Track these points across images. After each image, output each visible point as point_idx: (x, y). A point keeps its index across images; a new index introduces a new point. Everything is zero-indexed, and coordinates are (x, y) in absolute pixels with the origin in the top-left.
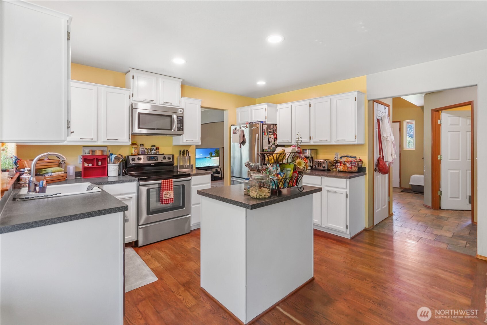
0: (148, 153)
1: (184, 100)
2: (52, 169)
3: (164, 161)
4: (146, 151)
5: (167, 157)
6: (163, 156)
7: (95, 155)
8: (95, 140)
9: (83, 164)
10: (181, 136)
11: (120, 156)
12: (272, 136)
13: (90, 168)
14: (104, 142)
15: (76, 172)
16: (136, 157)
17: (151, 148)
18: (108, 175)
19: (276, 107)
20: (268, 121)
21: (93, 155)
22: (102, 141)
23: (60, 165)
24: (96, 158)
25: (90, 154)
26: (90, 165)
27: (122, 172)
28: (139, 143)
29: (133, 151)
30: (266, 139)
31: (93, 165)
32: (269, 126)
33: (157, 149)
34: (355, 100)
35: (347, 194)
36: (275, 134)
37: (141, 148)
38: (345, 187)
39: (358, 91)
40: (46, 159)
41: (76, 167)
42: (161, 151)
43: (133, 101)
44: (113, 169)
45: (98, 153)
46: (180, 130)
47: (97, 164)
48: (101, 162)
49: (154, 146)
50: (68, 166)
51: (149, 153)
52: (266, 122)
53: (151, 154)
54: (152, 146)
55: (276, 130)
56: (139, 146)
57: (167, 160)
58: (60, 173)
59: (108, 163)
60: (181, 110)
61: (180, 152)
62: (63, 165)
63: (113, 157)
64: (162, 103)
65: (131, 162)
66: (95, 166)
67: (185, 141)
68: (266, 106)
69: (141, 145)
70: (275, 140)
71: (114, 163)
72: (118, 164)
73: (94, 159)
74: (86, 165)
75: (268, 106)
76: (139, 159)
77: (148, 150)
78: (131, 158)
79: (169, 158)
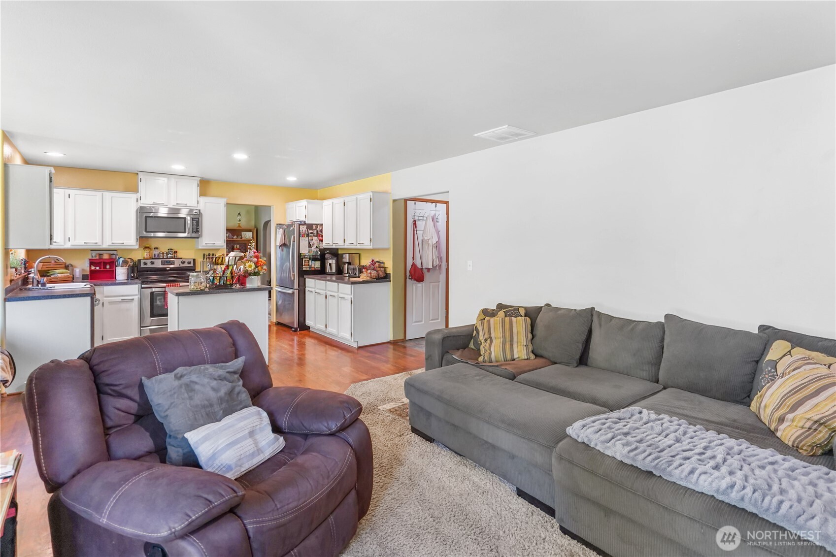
0: (163, 257)
1: (203, 200)
2: (58, 271)
3: (182, 265)
4: (161, 255)
5: (186, 261)
6: (181, 260)
7: (102, 259)
8: (100, 243)
9: (90, 266)
10: (200, 239)
11: (129, 260)
12: (315, 238)
13: (97, 271)
14: (109, 246)
15: (83, 275)
16: (149, 261)
17: (167, 251)
18: (116, 279)
19: (322, 204)
20: (308, 221)
21: (100, 259)
22: (108, 244)
23: (67, 267)
24: (102, 261)
25: (97, 258)
26: (98, 268)
27: (131, 276)
28: (153, 246)
29: (145, 254)
30: (304, 242)
31: (100, 268)
32: (310, 226)
33: (176, 252)
34: (371, 201)
35: (351, 301)
36: (319, 235)
37: (154, 251)
38: (350, 293)
39: (372, 192)
40: (53, 262)
41: (83, 270)
42: (179, 255)
43: (141, 204)
44: (121, 273)
45: (106, 257)
46: (196, 233)
47: (106, 267)
48: (109, 265)
49: (172, 249)
50: (75, 269)
51: (165, 257)
52: (306, 222)
53: (167, 258)
54: (168, 250)
55: (321, 231)
56: (153, 249)
57: (186, 265)
58: (66, 274)
59: (116, 266)
60: (197, 211)
61: (204, 256)
62: (70, 268)
63: (121, 260)
64: (175, 204)
65: (142, 266)
66: (102, 269)
67: (204, 245)
68: (306, 203)
69: (155, 248)
70: (320, 242)
71: (122, 267)
72: (127, 267)
73: (101, 262)
74: (93, 268)
75: (308, 203)
76: (152, 263)
77: (163, 253)
78: (142, 262)
79: (189, 263)
